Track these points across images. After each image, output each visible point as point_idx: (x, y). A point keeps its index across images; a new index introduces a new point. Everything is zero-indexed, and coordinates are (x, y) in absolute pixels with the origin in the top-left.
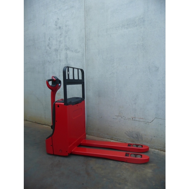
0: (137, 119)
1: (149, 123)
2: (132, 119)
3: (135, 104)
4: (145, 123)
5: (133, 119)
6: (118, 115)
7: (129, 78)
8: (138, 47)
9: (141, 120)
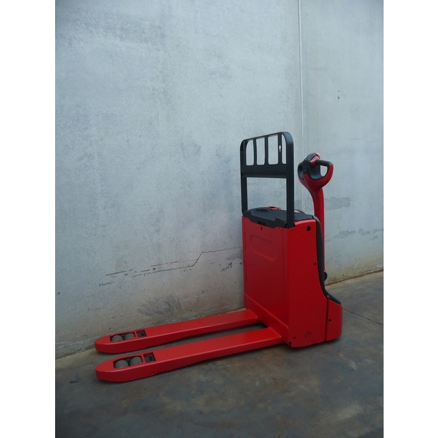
0: (165, 267)
1: (190, 268)
2: (154, 269)
3: (158, 231)
4: (183, 269)
5: (156, 269)
6: (114, 271)
7: (138, 168)
8: (153, 94)
9: (174, 266)
